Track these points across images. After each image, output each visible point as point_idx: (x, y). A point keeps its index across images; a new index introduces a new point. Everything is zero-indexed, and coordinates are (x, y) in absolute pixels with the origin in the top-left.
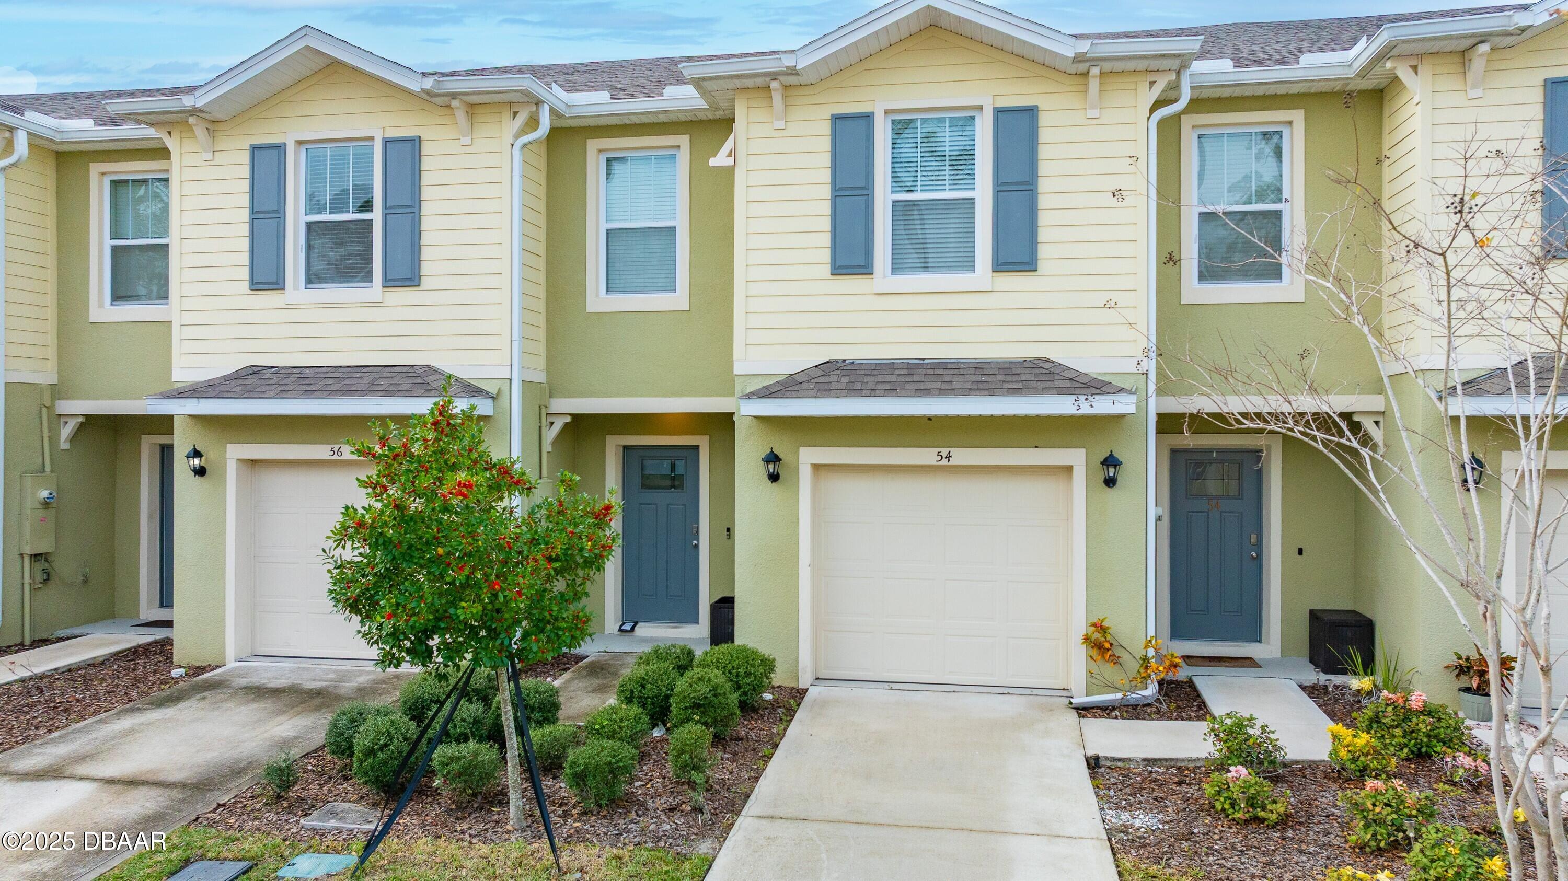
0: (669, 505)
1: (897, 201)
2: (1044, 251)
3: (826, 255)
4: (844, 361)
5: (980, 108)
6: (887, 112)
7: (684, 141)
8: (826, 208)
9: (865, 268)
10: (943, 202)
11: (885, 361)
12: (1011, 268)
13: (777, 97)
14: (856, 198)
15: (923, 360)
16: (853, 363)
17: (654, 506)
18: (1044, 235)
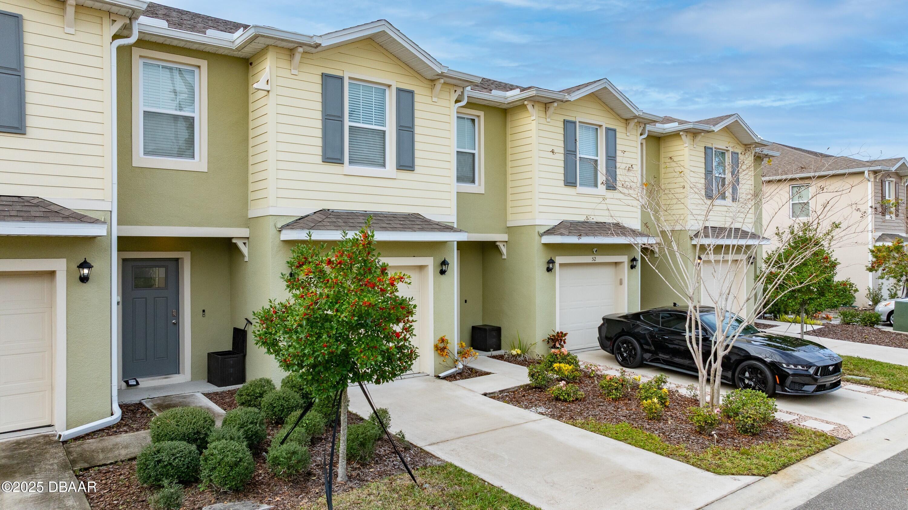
0: (155, 298)
1: (351, 126)
2: (417, 162)
3: (319, 151)
4: (329, 210)
5: (389, 86)
6: (350, 78)
7: (204, 64)
8: (319, 124)
9: (339, 161)
10: (372, 130)
11: (348, 211)
12: (404, 168)
13: (298, 57)
14: (336, 121)
15: (366, 211)
16: (333, 211)
17: (144, 299)
18: (417, 154)
